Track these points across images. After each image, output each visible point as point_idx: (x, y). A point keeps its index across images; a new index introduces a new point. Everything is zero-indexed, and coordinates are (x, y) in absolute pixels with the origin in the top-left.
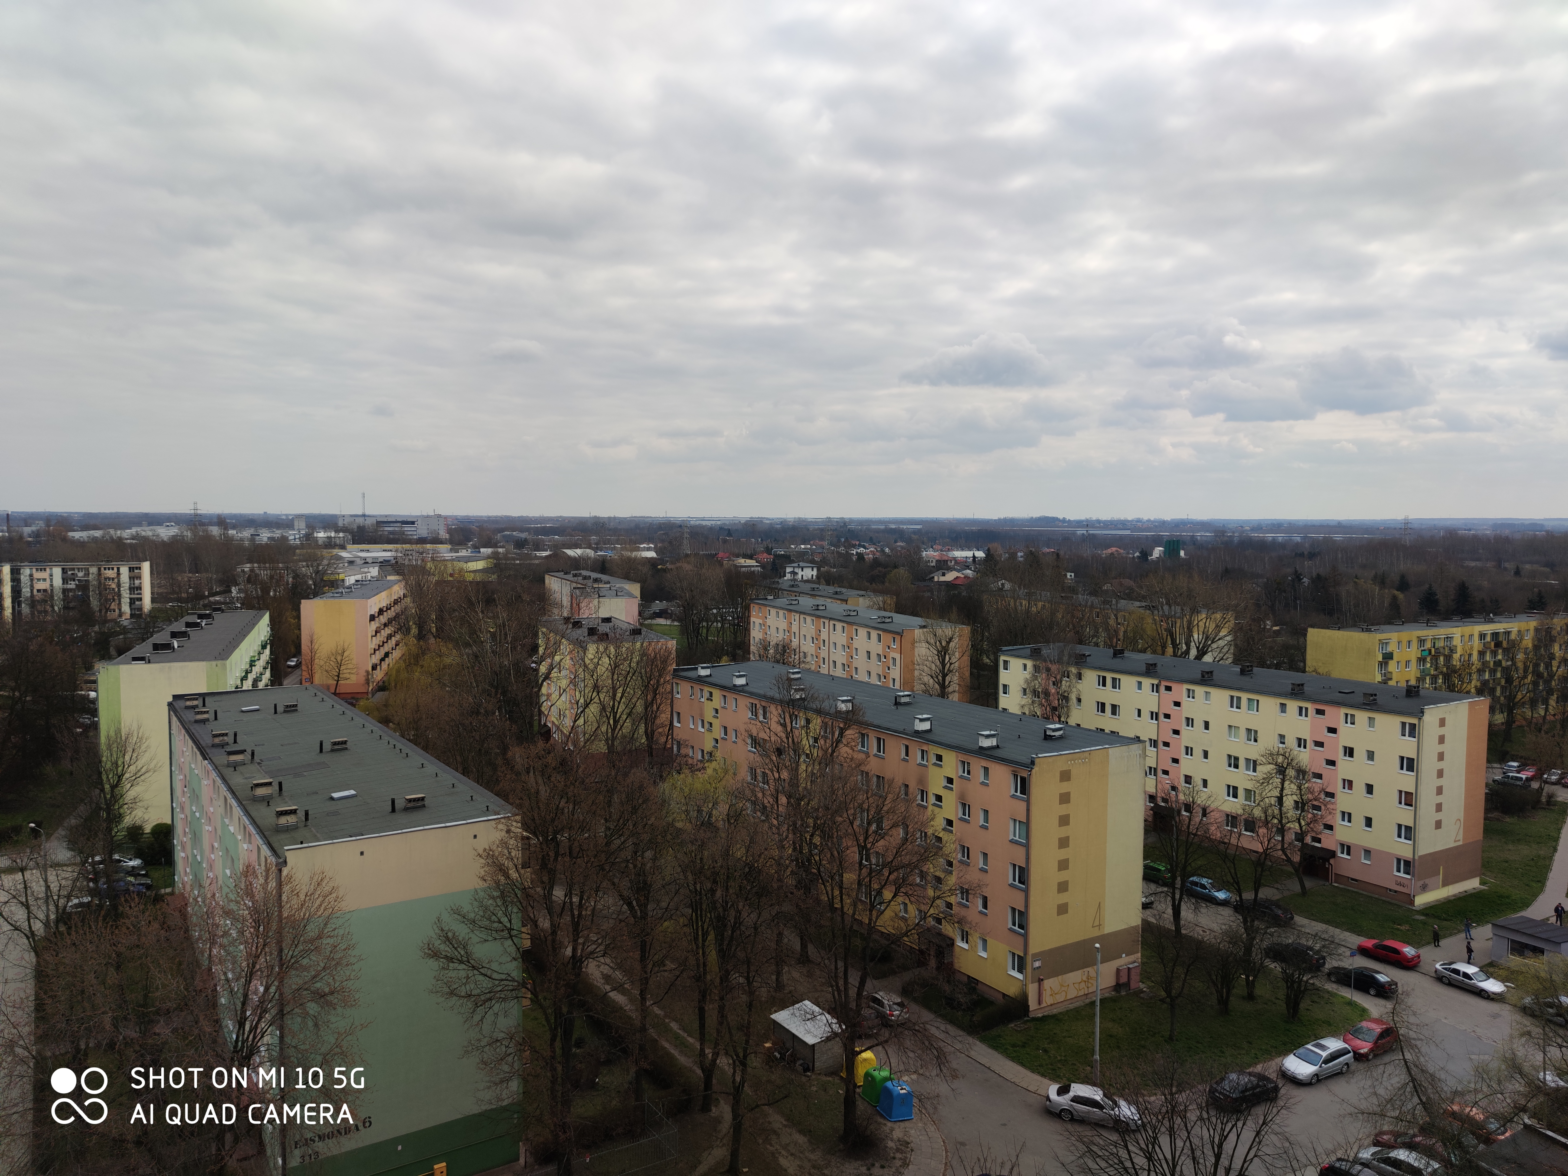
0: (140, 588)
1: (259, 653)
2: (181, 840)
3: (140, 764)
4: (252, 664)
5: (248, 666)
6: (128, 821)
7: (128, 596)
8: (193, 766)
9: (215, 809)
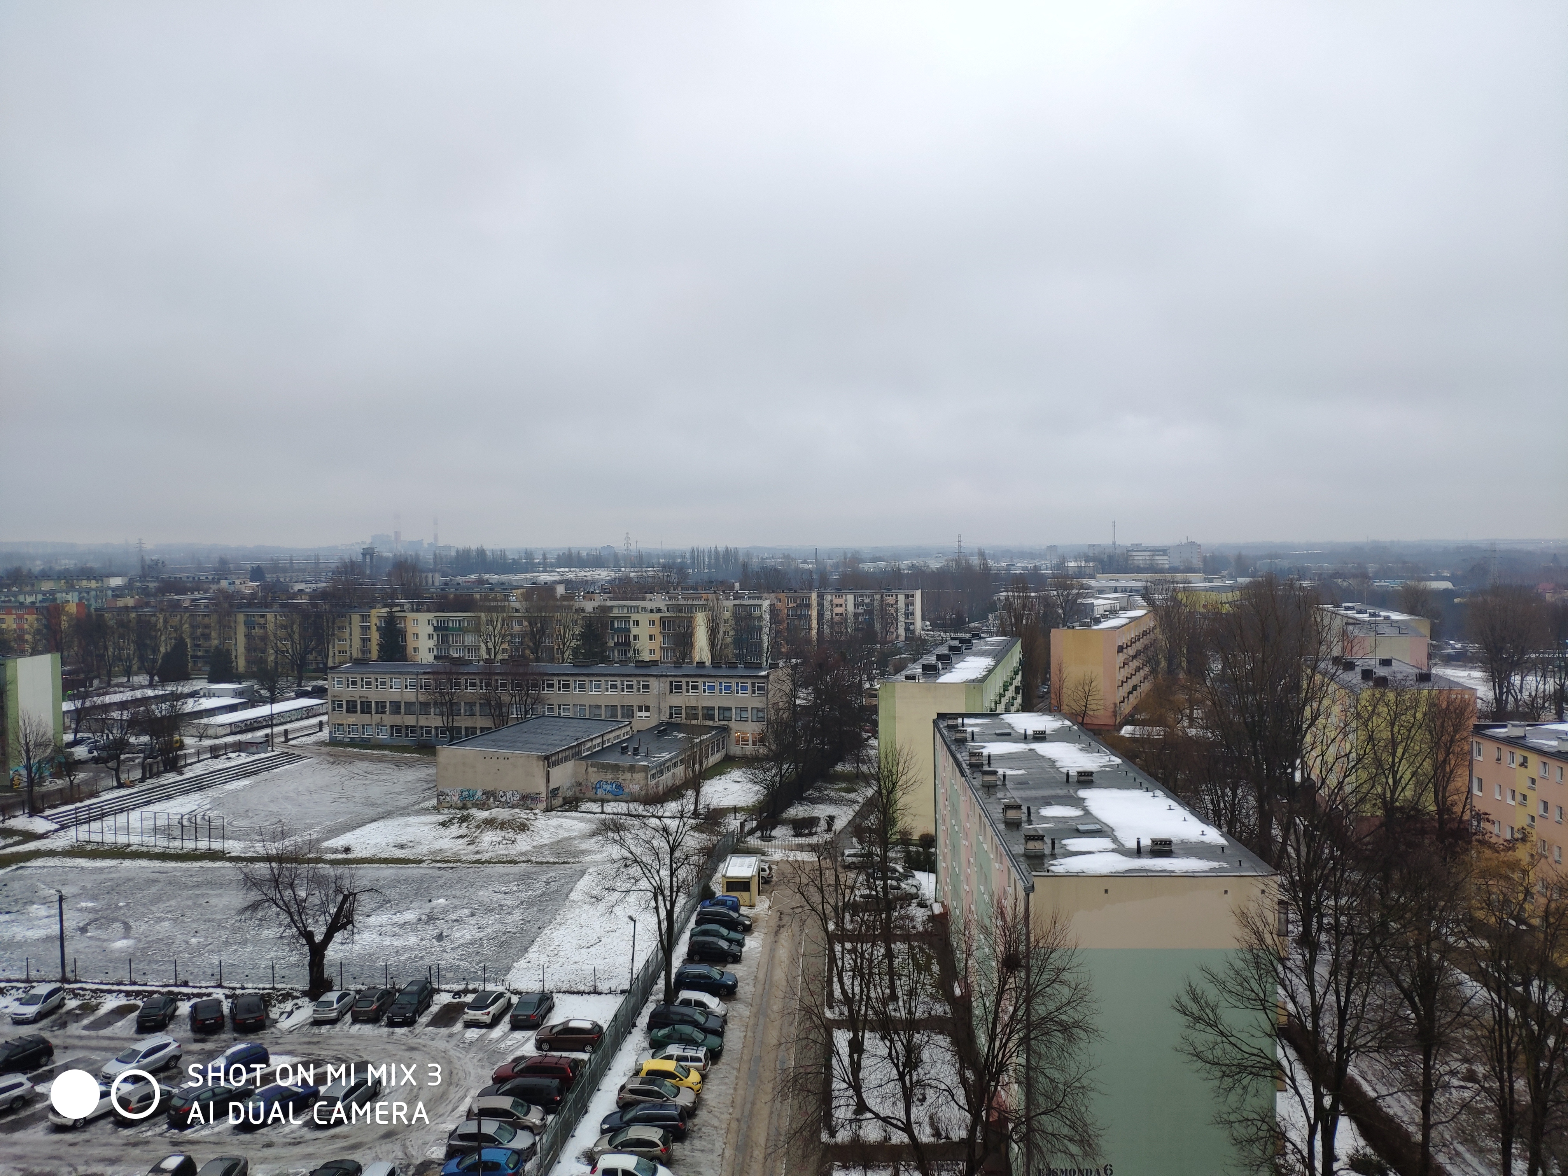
0: (913, 614)
1: (1012, 679)
2: (942, 850)
3: (910, 774)
4: (1005, 688)
5: (1001, 691)
6: (900, 826)
7: (903, 620)
8: (953, 781)
9: (972, 825)
